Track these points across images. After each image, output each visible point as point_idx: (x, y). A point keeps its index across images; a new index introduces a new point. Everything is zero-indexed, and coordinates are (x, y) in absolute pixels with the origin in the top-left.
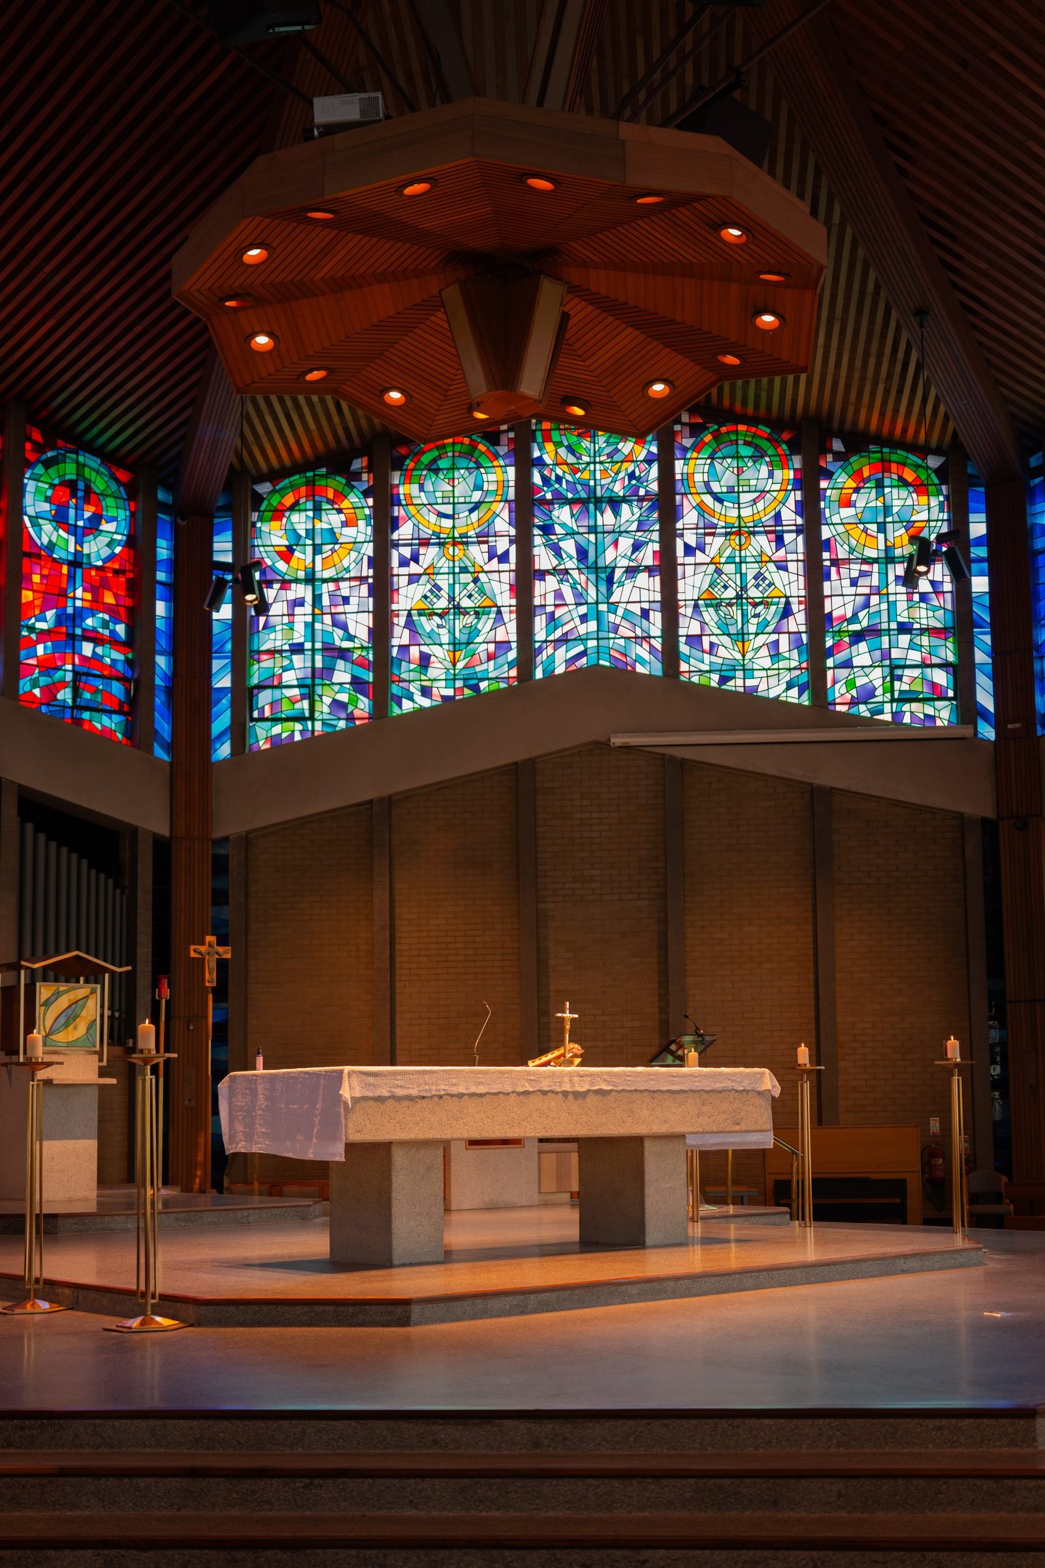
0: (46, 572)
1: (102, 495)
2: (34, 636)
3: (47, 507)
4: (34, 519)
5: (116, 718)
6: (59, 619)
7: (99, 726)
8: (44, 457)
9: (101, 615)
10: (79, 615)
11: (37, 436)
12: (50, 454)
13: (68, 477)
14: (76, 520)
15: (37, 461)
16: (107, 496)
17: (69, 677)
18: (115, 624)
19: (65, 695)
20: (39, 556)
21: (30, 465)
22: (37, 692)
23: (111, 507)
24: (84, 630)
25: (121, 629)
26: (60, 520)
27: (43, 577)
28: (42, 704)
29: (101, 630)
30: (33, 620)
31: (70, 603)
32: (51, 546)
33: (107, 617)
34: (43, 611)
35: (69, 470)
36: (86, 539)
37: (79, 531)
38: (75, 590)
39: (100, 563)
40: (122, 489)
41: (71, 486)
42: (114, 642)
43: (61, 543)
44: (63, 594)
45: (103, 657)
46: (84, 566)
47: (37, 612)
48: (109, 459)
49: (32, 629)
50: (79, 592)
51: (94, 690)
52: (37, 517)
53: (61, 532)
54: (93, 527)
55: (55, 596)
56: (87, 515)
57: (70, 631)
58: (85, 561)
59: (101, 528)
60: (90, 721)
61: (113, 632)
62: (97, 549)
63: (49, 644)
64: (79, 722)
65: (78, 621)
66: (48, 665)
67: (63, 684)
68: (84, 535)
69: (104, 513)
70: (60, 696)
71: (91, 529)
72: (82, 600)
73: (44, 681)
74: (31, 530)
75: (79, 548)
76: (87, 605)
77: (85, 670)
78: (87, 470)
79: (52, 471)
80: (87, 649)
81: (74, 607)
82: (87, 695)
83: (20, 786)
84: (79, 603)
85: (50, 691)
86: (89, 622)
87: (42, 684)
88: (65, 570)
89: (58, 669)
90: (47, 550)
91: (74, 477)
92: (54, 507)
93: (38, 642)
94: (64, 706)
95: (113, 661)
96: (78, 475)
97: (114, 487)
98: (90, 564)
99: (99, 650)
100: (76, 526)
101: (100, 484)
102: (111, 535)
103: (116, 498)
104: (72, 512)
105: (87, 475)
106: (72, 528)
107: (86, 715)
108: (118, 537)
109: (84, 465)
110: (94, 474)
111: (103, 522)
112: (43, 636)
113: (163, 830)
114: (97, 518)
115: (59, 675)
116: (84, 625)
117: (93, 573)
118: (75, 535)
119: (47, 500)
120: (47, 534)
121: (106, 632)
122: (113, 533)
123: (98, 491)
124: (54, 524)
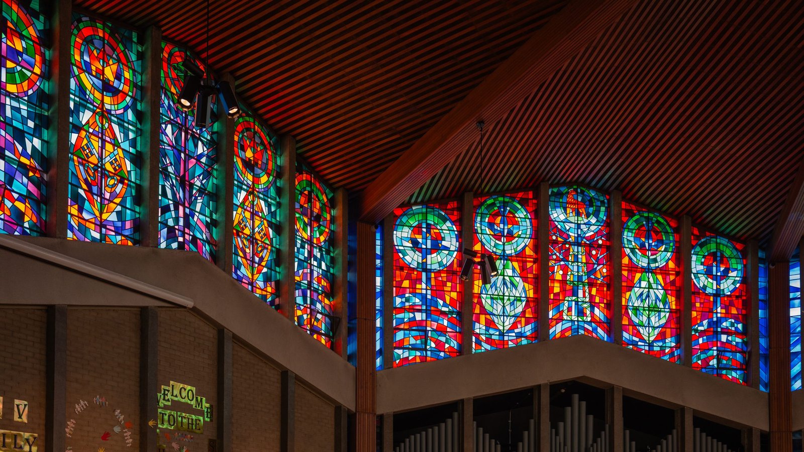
0: (702, 301)
1: (730, 258)
2: (697, 334)
3: (702, 267)
4: (696, 274)
5: (738, 372)
6: (709, 324)
7: (730, 377)
8: (700, 242)
9: (730, 320)
10: (720, 321)
11: (696, 232)
12: (703, 240)
13: (712, 251)
14: (717, 273)
15: (697, 245)
16: (732, 258)
17: (715, 353)
18: (737, 324)
19: (713, 362)
20: (699, 293)
21: (693, 247)
22: (700, 362)
23: (734, 263)
24: (722, 329)
25: (740, 326)
26: (709, 273)
27: (701, 303)
28: (702, 368)
29: (730, 328)
30: (697, 326)
31: (715, 315)
32: (705, 287)
33: (733, 321)
34: (701, 321)
35: (713, 247)
36: (722, 282)
37: (718, 278)
38: (717, 308)
39: (729, 293)
40: (739, 253)
41: (713, 255)
42: (737, 333)
43: (709, 285)
44: (711, 311)
45: (732, 341)
46: (721, 296)
47: (699, 322)
48: (732, 238)
49: (696, 331)
50: (719, 310)
51: (728, 359)
52: (697, 273)
53: (709, 280)
54: (725, 275)
55: (707, 313)
56: (722, 269)
57: (715, 330)
58: (721, 293)
59: (729, 275)
60: (726, 375)
61: (736, 328)
62: (727, 286)
63: (705, 337)
64: (720, 375)
65: (719, 324)
66: (705, 348)
67: (713, 357)
68: (722, 279)
69: (731, 267)
70: (711, 363)
71: (724, 276)
72: (721, 313)
73: (703, 356)
74: (694, 280)
75: (718, 287)
76: (723, 315)
77: (723, 349)
78: (721, 246)
79: (704, 249)
80: (724, 338)
81: (717, 317)
82: (724, 362)
83: (694, 410)
84: (719, 315)
85: (706, 361)
86: (724, 325)
87: (702, 358)
88: (712, 299)
89: (709, 350)
90: (703, 290)
91: (715, 250)
92: (705, 267)
93: (699, 337)
94: (713, 368)
95: (737, 343)
96: (717, 249)
97: (735, 253)
98: (724, 294)
99: (730, 338)
100: (716, 275)
101: (728, 252)
102: (734, 278)
103: (736, 258)
104: (714, 269)
105: (721, 248)
106: (715, 277)
107: (724, 372)
108: (738, 279)
109: (720, 244)
110: (725, 247)
111: (730, 272)
112: (702, 333)
113: (766, 428)
114: (727, 270)
115: (710, 353)
116: (722, 326)
117: (726, 299)
118: (717, 281)
119: (702, 264)
120: (702, 281)
121: (733, 329)
122: (735, 277)
123: (727, 256)
124: (706, 276)
